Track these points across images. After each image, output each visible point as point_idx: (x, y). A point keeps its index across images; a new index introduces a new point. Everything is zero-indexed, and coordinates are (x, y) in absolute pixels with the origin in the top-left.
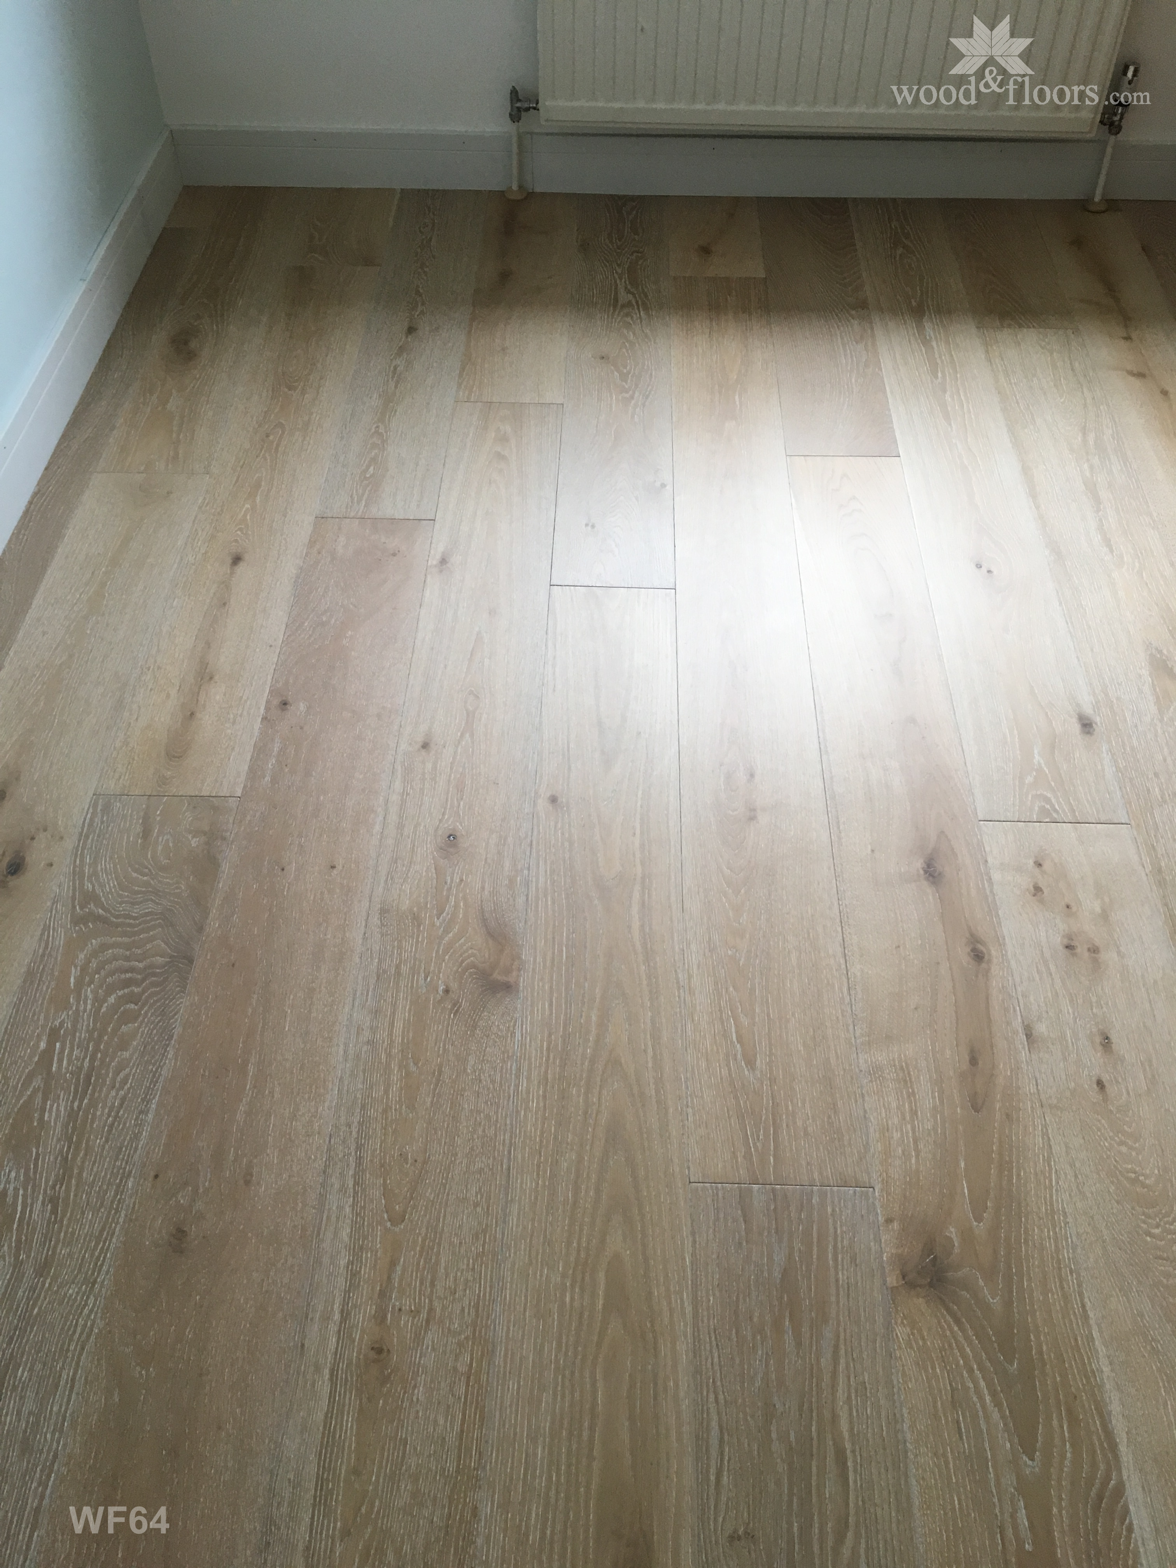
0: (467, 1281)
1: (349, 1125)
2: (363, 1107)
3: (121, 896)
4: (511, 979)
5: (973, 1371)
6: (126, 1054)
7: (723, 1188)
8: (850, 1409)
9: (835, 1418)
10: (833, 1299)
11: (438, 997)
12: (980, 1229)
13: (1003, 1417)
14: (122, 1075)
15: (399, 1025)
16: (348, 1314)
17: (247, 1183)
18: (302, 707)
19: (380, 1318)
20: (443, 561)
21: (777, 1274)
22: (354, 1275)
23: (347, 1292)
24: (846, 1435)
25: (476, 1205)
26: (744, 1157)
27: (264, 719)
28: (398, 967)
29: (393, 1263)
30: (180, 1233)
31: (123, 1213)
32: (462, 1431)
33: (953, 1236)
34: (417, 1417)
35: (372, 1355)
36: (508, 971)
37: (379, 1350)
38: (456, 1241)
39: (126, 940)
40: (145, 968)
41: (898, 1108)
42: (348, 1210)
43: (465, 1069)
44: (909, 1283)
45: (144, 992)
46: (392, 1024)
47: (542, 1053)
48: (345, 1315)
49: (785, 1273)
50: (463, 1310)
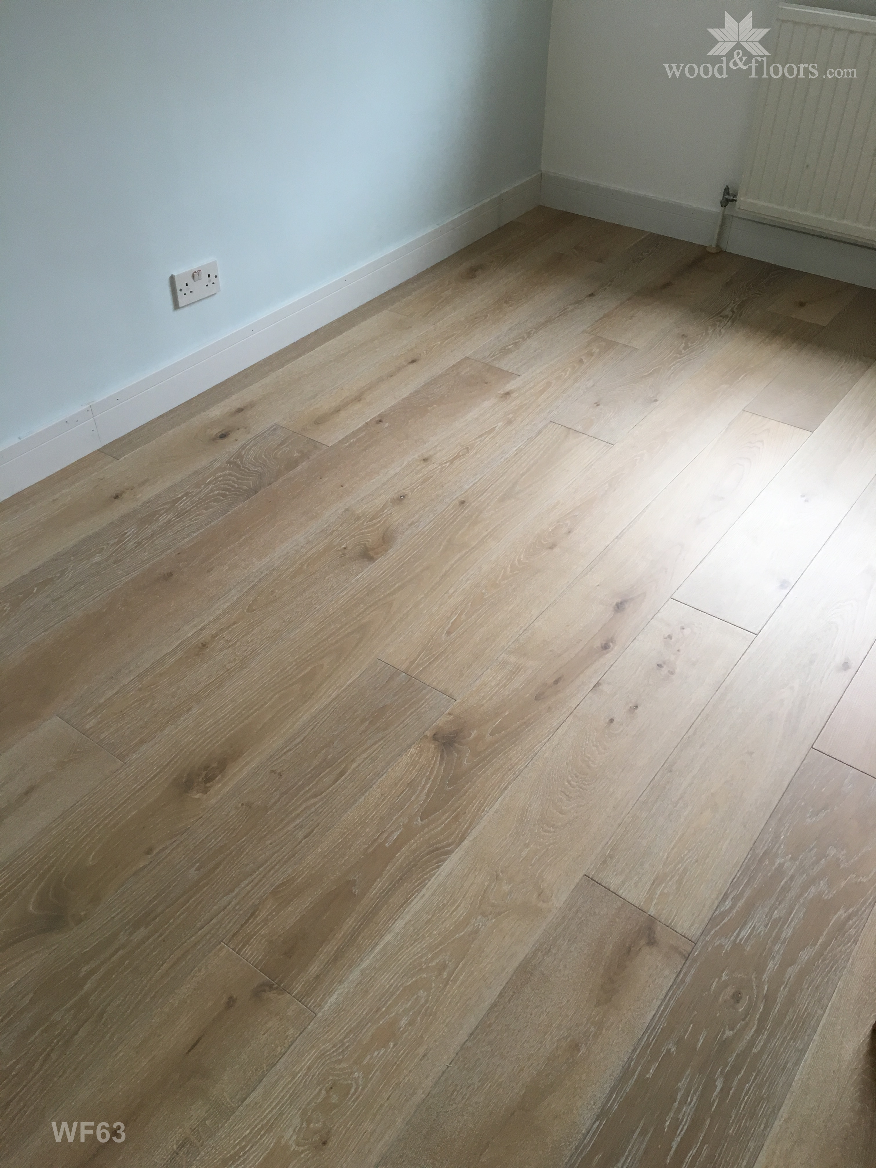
0: (257, 642)
1: (262, 573)
2: (273, 570)
3: (251, 461)
4: (375, 557)
5: (430, 779)
6: (205, 511)
7: (389, 667)
8: (363, 762)
9: (353, 761)
10: (395, 725)
11: (340, 549)
12: (489, 738)
13: (425, 801)
14: (197, 517)
15: (314, 550)
16: (205, 629)
17: (208, 571)
18: (387, 425)
19: (214, 637)
20: (508, 394)
21: (381, 706)
22: (218, 618)
23: (210, 622)
24: (352, 767)
25: (284, 622)
26: (410, 662)
27: (367, 423)
28: (333, 531)
29: (234, 623)
30: (171, 574)
31: (158, 558)
32: (209, 685)
33: (473, 735)
34: (198, 671)
35: (200, 645)
36: (377, 554)
37: (204, 645)
38: (265, 629)
39: (240, 476)
40: (237, 488)
41: (499, 680)
42: (235, 598)
43: (325, 578)
44: (435, 737)
45: (230, 495)
46: (312, 548)
47: (362, 587)
48: (203, 629)
49: (384, 707)
50: (246, 650)
